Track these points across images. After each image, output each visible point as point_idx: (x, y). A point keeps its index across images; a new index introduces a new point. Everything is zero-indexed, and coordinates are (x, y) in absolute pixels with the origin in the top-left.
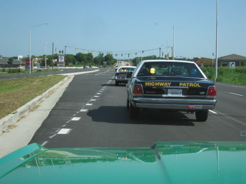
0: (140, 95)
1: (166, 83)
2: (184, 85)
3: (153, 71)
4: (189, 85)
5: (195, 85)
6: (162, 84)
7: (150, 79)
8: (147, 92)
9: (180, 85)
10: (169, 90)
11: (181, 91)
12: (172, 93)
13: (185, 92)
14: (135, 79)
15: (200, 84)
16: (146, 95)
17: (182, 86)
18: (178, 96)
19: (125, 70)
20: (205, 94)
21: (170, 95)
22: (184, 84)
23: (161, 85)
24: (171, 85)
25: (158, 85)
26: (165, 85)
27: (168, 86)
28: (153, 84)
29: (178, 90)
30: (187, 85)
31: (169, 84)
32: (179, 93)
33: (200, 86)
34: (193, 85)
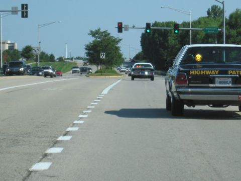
0: (184, 85)
1: (213, 71)
4: (239, 72)
6: (208, 72)
7: (196, 67)
8: (192, 82)
9: (229, 73)
10: (217, 79)
11: (230, 79)
12: (220, 83)
14: (178, 67)
16: (190, 85)
17: (231, 74)
18: (227, 85)
19: (140, 67)
23: (207, 74)
24: (219, 74)
25: (205, 74)
26: (212, 73)
27: (216, 74)
28: (198, 72)
29: (227, 78)
30: (236, 73)
31: (217, 72)
32: (228, 82)
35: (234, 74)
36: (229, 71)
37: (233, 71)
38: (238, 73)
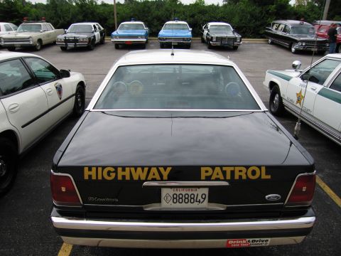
1: (153, 171)
2: (214, 175)
4: (233, 173)
5: (254, 173)
8: (91, 198)
9: (203, 177)
10: (165, 192)
12: (176, 199)
17: (208, 178)
20: (282, 200)
21: (167, 204)
22: (217, 173)
23: (136, 178)
24: (171, 178)
25: (128, 178)
26: (151, 177)
27: (162, 180)
28: (109, 173)
30: (224, 173)
31: (165, 174)
32: (199, 197)
33: (269, 177)
34: (246, 174)
36: (203, 169)
38: (228, 177)
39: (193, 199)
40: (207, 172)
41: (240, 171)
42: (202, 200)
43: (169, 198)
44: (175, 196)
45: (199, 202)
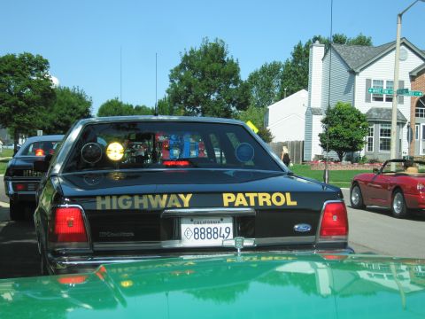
1: (174, 197)
2: (238, 201)
3: (116, 151)
4: (256, 199)
5: (278, 199)
6: (157, 202)
8: (103, 234)
9: (226, 204)
11: (227, 225)
12: (198, 234)
13: (244, 225)
15: (294, 196)
16: (99, 246)
17: (231, 205)
18: (217, 242)
20: (313, 232)
21: (188, 241)
22: (240, 199)
23: (154, 206)
24: (192, 204)
25: (145, 206)
26: (170, 204)
27: (183, 208)
28: (125, 201)
29: (219, 219)
30: (248, 199)
31: (187, 199)
32: (223, 232)
33: (295, 203)
34: (271, 200)
35: (241, 206)
36: (225, 196)
37: (236, 193)
38: (252, 203)
39: (216, 234)
40: (229, 198)
41: (264, 197)
42: (226, 235)
43: (190, 233)
44: (196, 231)
45: (223, 237)
